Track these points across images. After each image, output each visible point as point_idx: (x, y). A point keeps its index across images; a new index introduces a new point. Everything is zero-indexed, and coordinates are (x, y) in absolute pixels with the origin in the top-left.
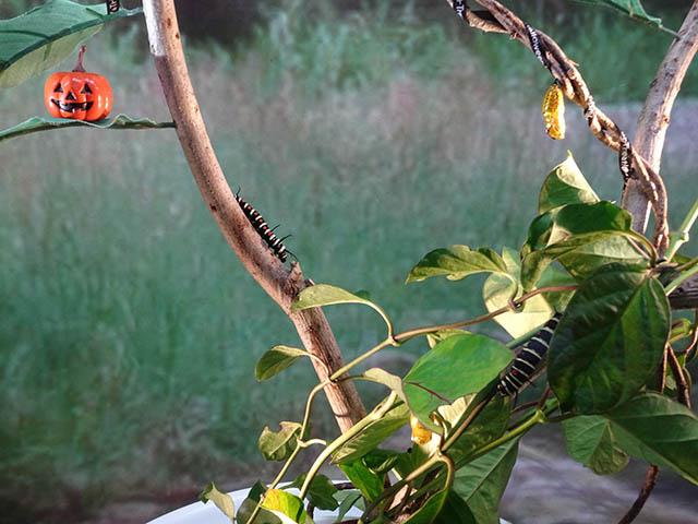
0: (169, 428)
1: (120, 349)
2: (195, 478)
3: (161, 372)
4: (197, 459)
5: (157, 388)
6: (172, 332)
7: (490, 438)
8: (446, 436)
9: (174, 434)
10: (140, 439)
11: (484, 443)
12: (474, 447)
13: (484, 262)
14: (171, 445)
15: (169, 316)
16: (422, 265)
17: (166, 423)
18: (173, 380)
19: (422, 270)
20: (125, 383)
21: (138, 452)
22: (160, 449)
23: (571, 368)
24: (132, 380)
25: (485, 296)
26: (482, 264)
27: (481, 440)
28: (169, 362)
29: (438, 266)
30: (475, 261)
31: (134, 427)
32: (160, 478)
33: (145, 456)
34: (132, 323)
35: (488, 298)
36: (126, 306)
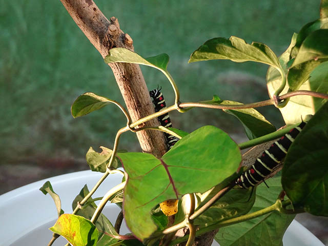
0: (53, 112)
1: (13, 46)
2: (73, 152)
3: (48, 67)
4: (75, 138)
5: (44, 80)
6: (59, 36)
7: (236, 212)
8: (196, 206)
9: (57, 117)
10: (29, 118)
11: (231, 215)
12: (223, 218)
13: (259, 54)
14: (55, 126)
15: (56, 22)
16: (202, 49)
17: (51, 108)
18: (58, 75)
19: (203, 54)
20: (17, 74)
21: (26, 128)
22: (45, 127)
23: (306, 175)
24: (23, 72)
25: (269, 78)
26: (257, 57)
27: (229, 213)
28: (56, 60)
29: (217, 53)
30: (251, 52)
31: (24, 109)
32: (44, 149)
33: (32, 132)
34: (24, 25)
35: (270, 80)
36: (19, 12)
